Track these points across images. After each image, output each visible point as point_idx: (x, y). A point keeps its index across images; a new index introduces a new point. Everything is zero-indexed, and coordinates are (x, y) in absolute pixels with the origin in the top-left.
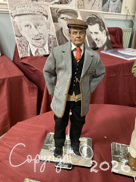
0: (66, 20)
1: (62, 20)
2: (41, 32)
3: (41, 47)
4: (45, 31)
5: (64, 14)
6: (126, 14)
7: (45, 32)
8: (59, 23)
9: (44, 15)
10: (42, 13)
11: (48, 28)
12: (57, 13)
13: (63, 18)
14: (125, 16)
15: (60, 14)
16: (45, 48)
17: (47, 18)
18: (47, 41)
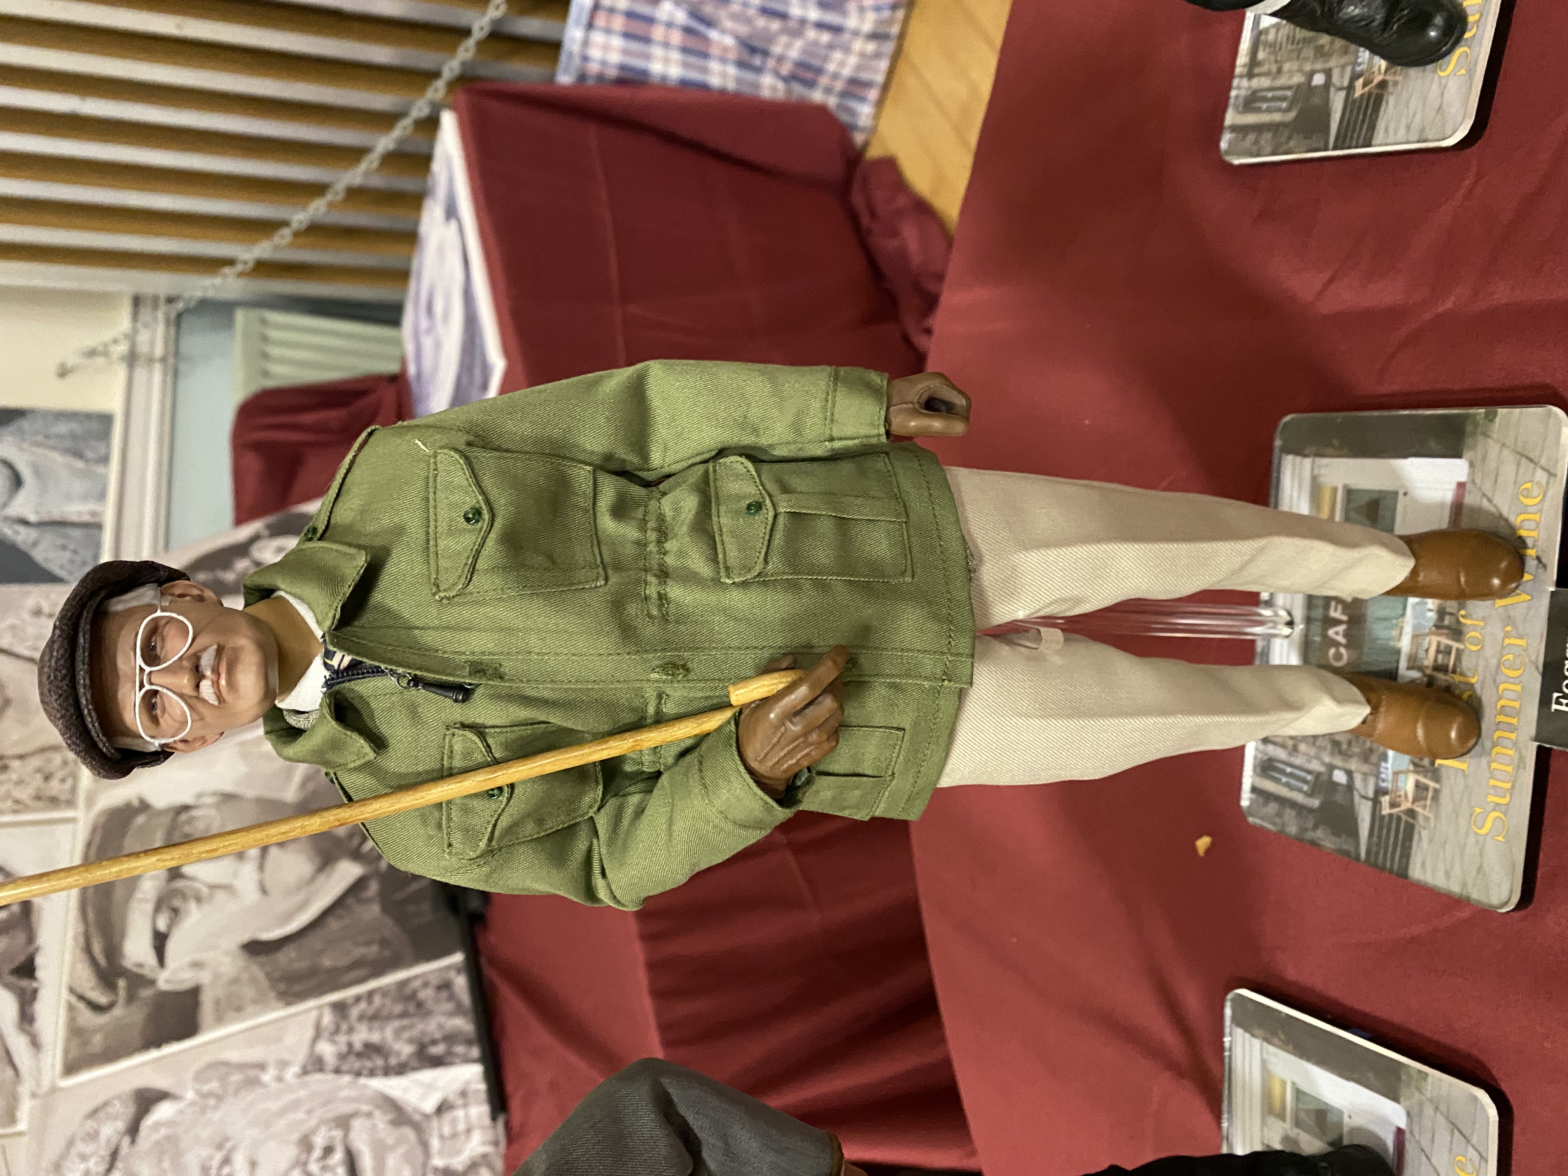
0: (175, 911)
1: (172, 947)
2: (291, 1152)
3: (425, 1146)
4: (274, 1106)
5: (123, 935)
6: (121, 373)
7: (282, 1112)
8: (204, 977)
9: (133, 1130)
10: (114, 1155)
11: (254, 1082)
12: (111, 1006)
13: (160, 941)
14: (140, 373)
15: (124, 973)
16: (429, 1105)
17: (162, 1096)
18: (363, 1081)
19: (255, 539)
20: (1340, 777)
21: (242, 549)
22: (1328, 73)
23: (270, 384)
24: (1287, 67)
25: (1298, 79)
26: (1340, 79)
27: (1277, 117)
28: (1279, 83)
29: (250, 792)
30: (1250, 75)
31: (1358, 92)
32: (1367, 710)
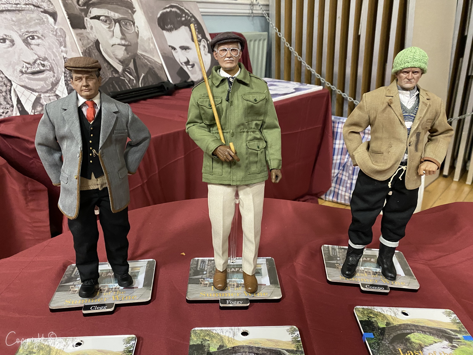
0: (106, 22)
1: (96, 21)
2: (43, 56)
3: (46, 92)
4: (54, 50)
5: (98, 8)
7: (53, 52)
8: (88, 30)
9: (45, 12)
10: (38, 7)
11: (61, 45)
12: (79, 5)
13: (97, 18)
14: (248, 7)
15: (88, 9)
16: (57, 93)
17: (55, 19)
18: (63, 74)
19: (207, 40)
20: (205, 273)
21: (204, 36)
22: (340, 260)
23: (248, 42)
24: (341, 254)
25: (338, 256)
26: (338, 262)
27: (331, 253)
28: (337, 253)
29: (139, 41)
30: (339, 248)
31: (336, 265)
32: (222, 271)
